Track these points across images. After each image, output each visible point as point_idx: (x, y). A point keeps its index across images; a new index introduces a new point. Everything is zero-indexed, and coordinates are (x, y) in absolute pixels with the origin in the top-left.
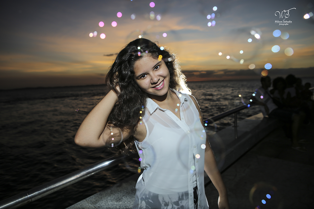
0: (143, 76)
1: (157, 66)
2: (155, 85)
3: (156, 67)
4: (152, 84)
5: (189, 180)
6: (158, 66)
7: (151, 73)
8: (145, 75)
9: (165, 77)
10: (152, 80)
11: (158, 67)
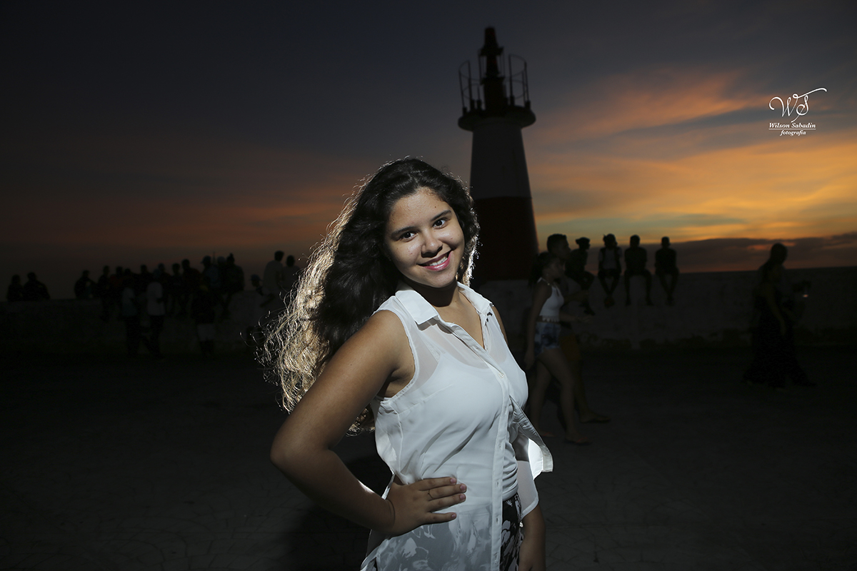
0: (407, 234)
1: (440, 220)
2: (430, 259)
3: (437, 222)
4: (424, 255)
5: (494, 483)
6: (442, 219)
7: (426, 231)
8: (412, 234)
9: (453, 247)
10: (424, 246)
11: (443, 222)
